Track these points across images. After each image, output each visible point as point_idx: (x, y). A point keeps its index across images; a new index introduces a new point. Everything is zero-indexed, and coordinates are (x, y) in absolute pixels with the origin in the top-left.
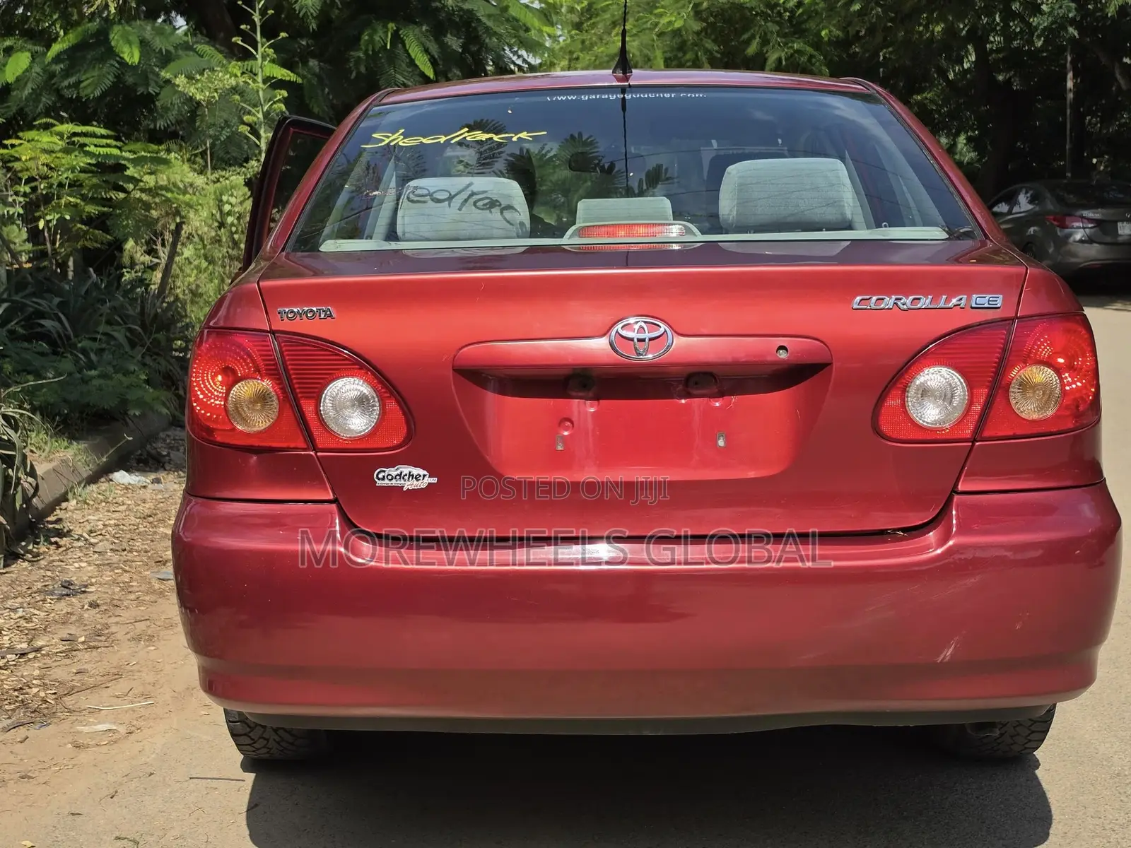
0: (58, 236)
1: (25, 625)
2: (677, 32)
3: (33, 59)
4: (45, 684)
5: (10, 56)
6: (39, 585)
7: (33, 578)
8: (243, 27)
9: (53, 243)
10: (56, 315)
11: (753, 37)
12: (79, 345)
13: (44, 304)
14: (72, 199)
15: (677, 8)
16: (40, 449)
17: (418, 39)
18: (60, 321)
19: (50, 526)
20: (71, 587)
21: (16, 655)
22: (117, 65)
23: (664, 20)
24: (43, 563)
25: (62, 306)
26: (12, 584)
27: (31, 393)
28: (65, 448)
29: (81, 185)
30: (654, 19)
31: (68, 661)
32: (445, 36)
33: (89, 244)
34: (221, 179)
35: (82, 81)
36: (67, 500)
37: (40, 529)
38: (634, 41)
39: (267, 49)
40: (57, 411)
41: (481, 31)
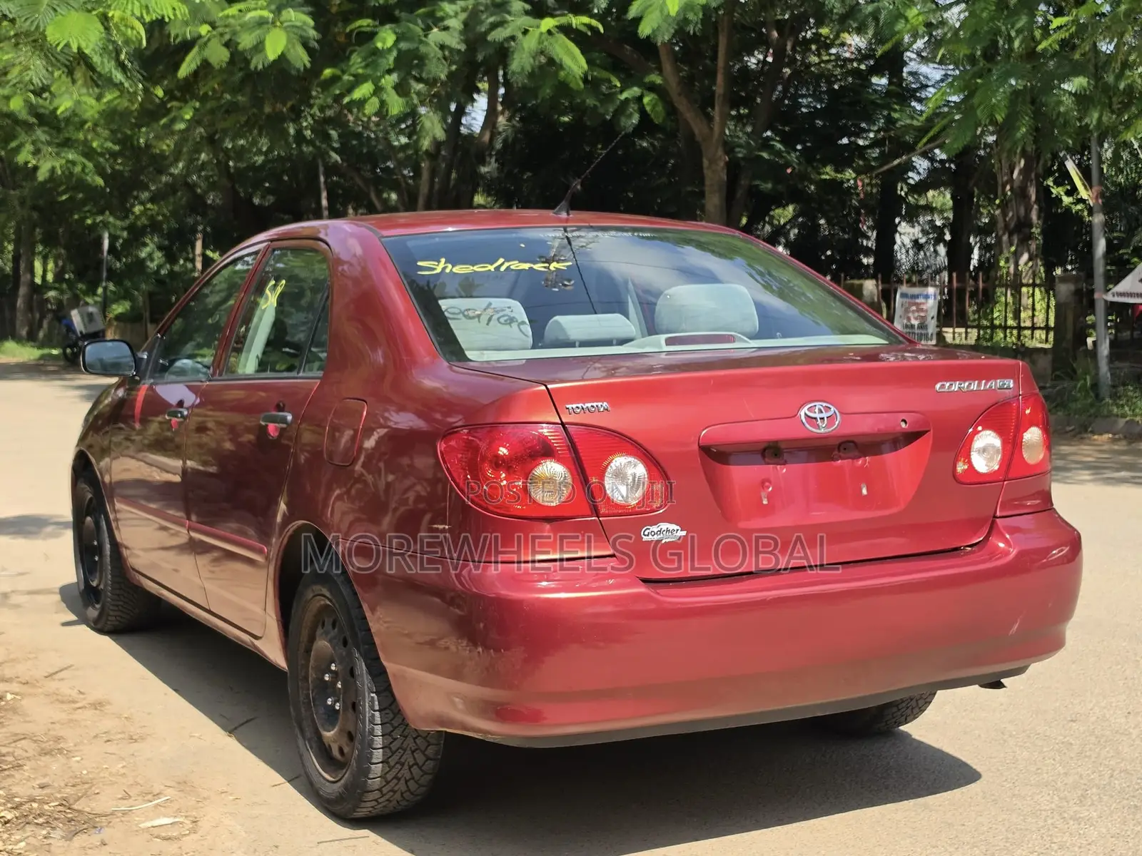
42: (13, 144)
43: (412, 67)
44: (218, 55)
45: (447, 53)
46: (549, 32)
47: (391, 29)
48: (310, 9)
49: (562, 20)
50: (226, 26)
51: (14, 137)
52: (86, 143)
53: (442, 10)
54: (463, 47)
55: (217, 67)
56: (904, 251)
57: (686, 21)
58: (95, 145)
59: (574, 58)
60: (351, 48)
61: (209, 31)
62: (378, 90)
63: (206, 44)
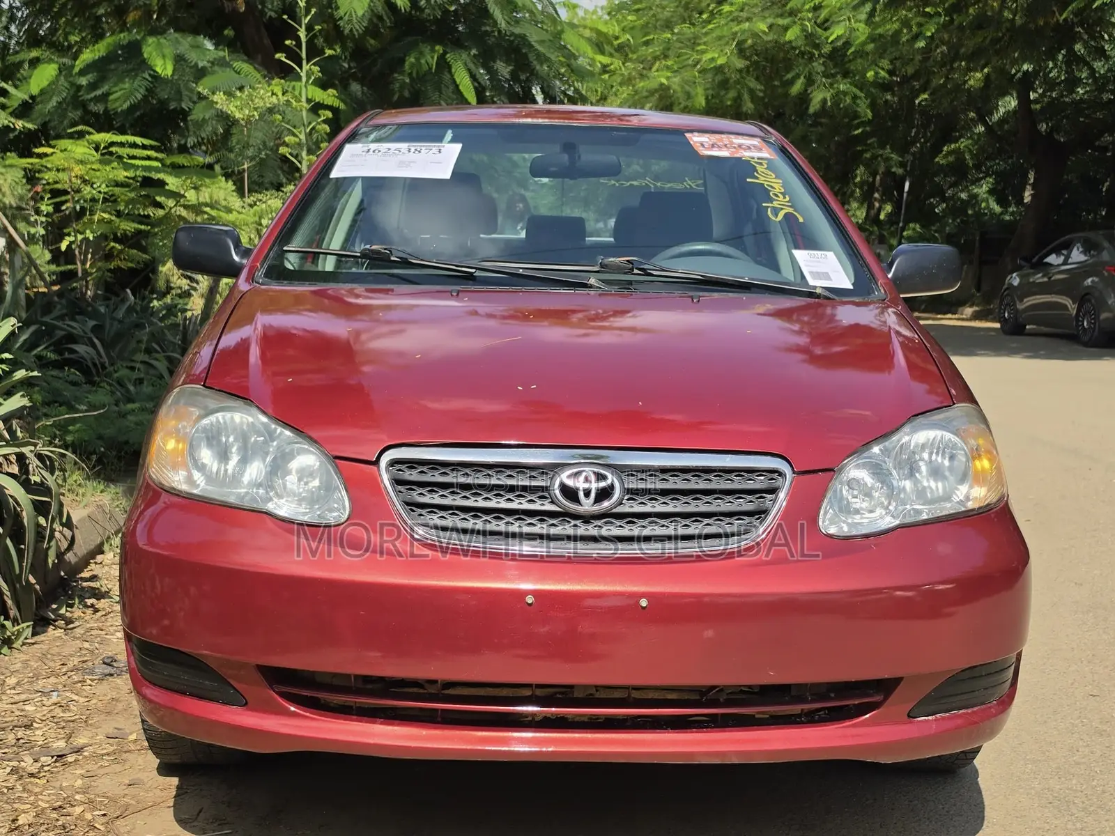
0: (90, 256)
1: (62, 715)
2: (719, 70)
3: (60, 72)
4: (91, 802)
5: (35, 68)
6: (75, 661)
7: (66, 651)
8: (288, 42)
9: (84, 263)
10: (90, 340)
11: (798, 76)
12: (116, 375)
13: (76, 327)
14: (106, 216)
15: (721, 45)
16: (73, 492)
17: (465, 64)
18: (94, 346)
19: (85, 584)
20: (115, 664)
21: (52, 757)
22: (150, 79)
23: (709, 56)
24: (79, 631)
25: (97, 329)
26: (43, 658)
27: (63, 427)
28: (101, 492)
29: (115, 201)
30: (696, 56)
31: (118, 768)
32: (495, 62)
33: (123, 265)
34: (258, 203)
35: (112, 94)
36: (102, 552)
37: (73, 588)
38: (675, 77)
39: (312, 67)
40: (92, 450)
41: (532, 57)
51: (791, 69)
58: (869, 74)
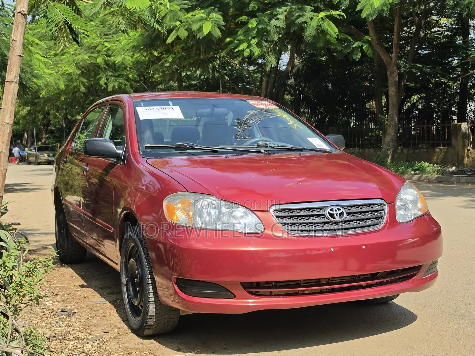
42: (98, 77)
43: (263, 36)
44: (183, 34)
45: (278, 29)
46: (322, 19)
47: (255, 20)
48: (222, 13)
49: (328, 13)
50: (186, 22)
51: (99, 74)
52: (127, 76)
53: (276, 11)
54: (285, 27)
55: (183, 39)
56: (472, 112)
57: (383, 10)
58: (130, 76)
59: (332, 29)
60: (238, 29)
61: (180, 24)
62: (249, 46)
63: (178, 30)
